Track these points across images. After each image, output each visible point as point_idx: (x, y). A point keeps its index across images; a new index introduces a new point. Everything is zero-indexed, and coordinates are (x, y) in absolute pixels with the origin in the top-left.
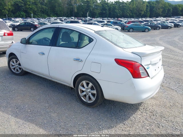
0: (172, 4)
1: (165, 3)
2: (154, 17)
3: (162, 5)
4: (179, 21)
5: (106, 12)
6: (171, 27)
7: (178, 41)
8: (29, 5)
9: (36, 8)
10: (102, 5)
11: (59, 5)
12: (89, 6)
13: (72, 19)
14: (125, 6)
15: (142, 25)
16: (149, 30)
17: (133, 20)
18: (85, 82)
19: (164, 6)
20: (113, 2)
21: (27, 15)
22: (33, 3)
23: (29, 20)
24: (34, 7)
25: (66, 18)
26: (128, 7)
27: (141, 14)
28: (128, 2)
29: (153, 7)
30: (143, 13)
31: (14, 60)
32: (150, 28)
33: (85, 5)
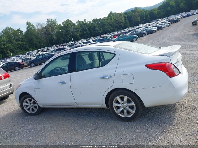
0: (147, 10)
1: (141, 10)
2: (135, 26)
3: (138, 13)
4: (161, 23)
5: (87, 33)
6: (155, 31)
7: (168, 41)
8: (4, 45)
9: (12, 46)
10: (81, 26)
11: (37, 37)
12: (68, 30)
13: (55, 47)
14: (104, 22)
15: (128, 36)
16: (137, 38)
17: (116, 33)
18: (119, 97)
19: (140, 14)
20: (91, 21)
21: (4, 56)
22: (7, 42)
23: (9, 60)
24: (10, 46)
25: (47, 48)
26: (107, 22)
27: (121, 25)
28: (105, 17)
29: (131, 17)
30: (123, 24)
31: (27, 100)
32: (137, 36)
33: (64, 31)
